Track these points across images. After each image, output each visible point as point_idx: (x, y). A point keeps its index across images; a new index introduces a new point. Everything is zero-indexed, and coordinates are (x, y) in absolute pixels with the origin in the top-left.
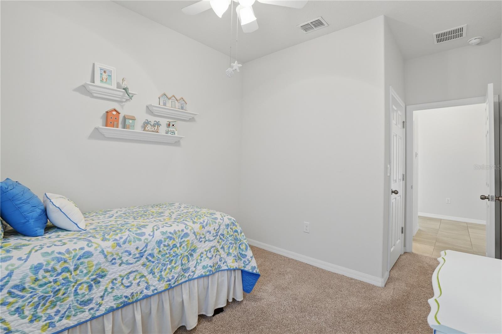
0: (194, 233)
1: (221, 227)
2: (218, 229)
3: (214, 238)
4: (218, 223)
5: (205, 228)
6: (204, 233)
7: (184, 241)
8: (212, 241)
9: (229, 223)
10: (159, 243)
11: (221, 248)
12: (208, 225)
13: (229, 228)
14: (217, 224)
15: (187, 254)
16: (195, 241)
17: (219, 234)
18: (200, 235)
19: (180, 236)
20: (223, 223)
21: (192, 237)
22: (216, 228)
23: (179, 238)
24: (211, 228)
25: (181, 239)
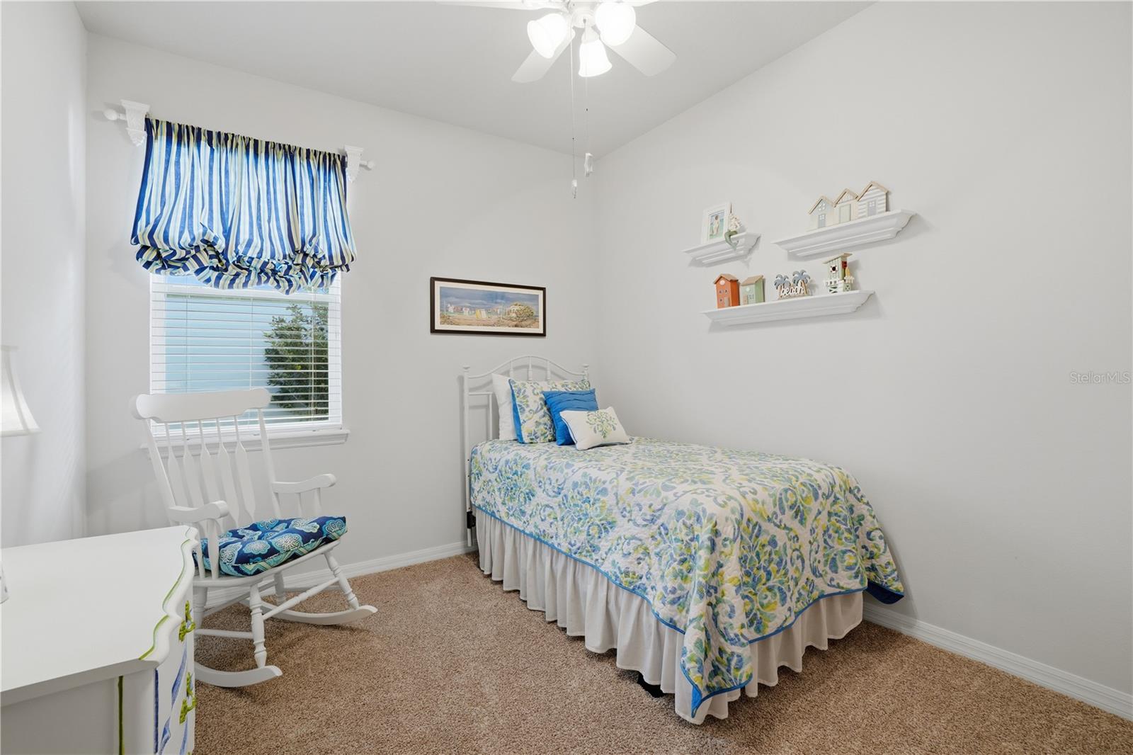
0: (616, 494)
1: (665, 510)
2: (659, 510)
3: (645, 523)
4: (663, 499)
5: (634, 495)
6: (632, 505)
7: (599, 500)
8: (638, 526)
9: (686, 511)
10: (575, 485)
11: (657, 554)
12: (643, 492)
13: (681, 521)
14: (660, 499)
15: (599, 523)
16: (615, 510)
17: (660, 522)
18: (624, 503)
19: (597, 488)
20: (673, 502)
21: (609, 500)
22: (656, 506)
23: (595, 491)
24: (645, 502)
25: (598, 494)
